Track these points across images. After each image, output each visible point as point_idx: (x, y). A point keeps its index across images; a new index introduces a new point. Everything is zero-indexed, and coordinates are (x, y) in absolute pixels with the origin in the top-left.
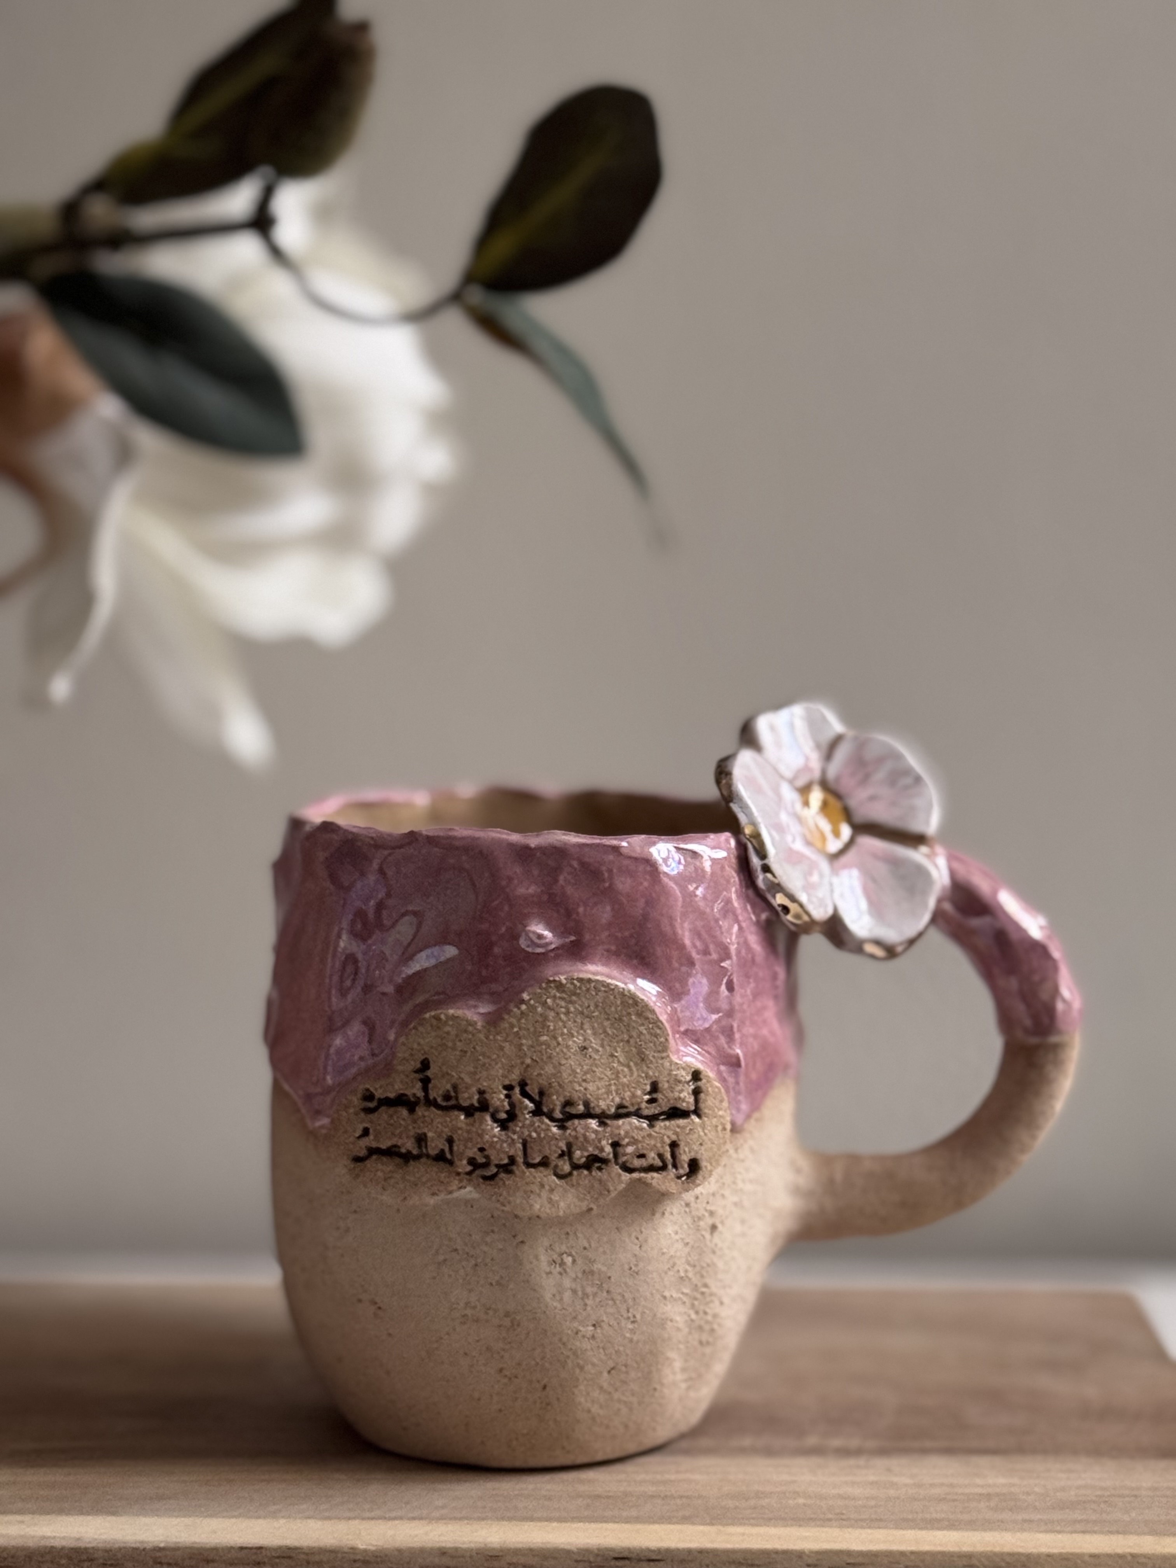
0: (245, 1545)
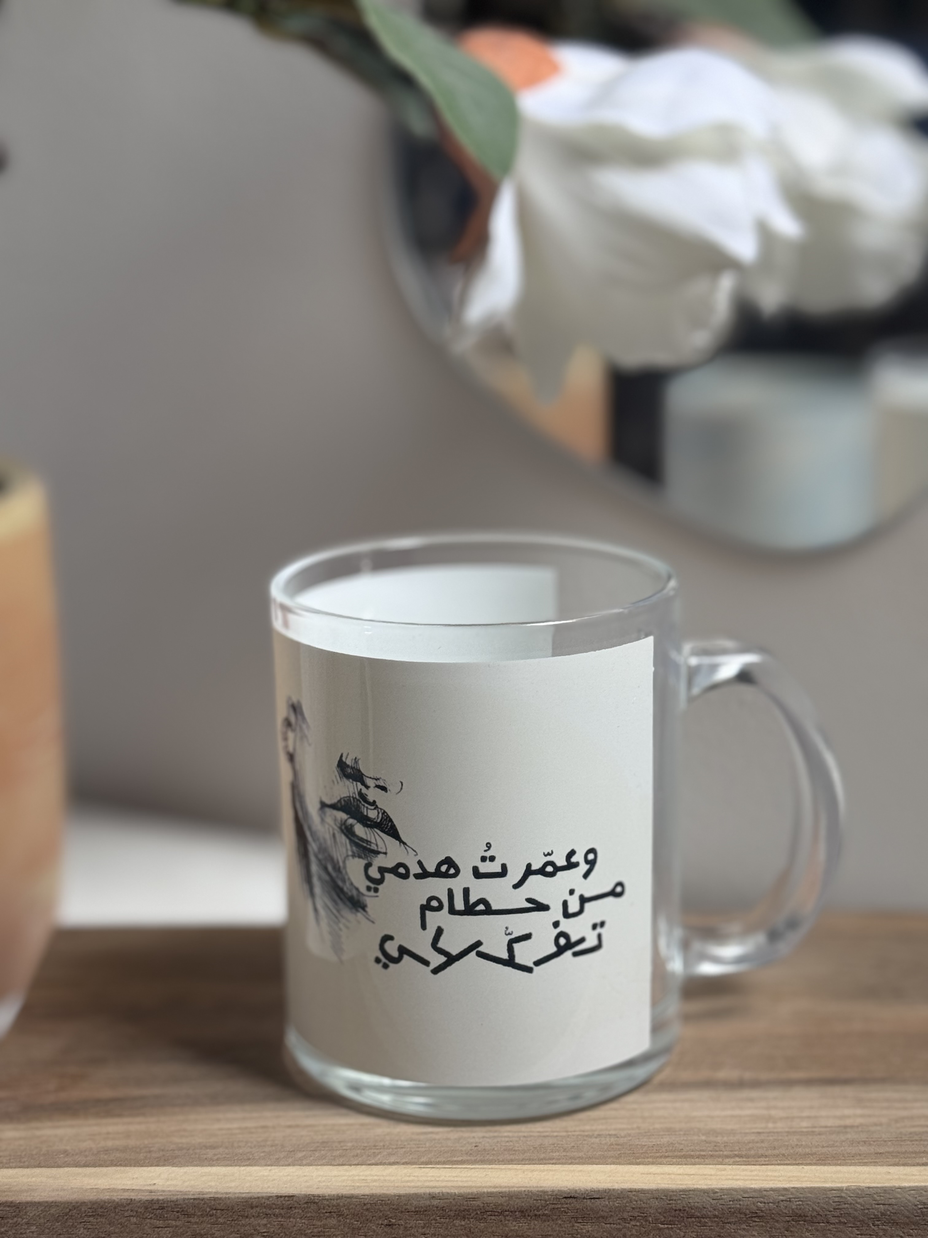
0: (279, 1195)
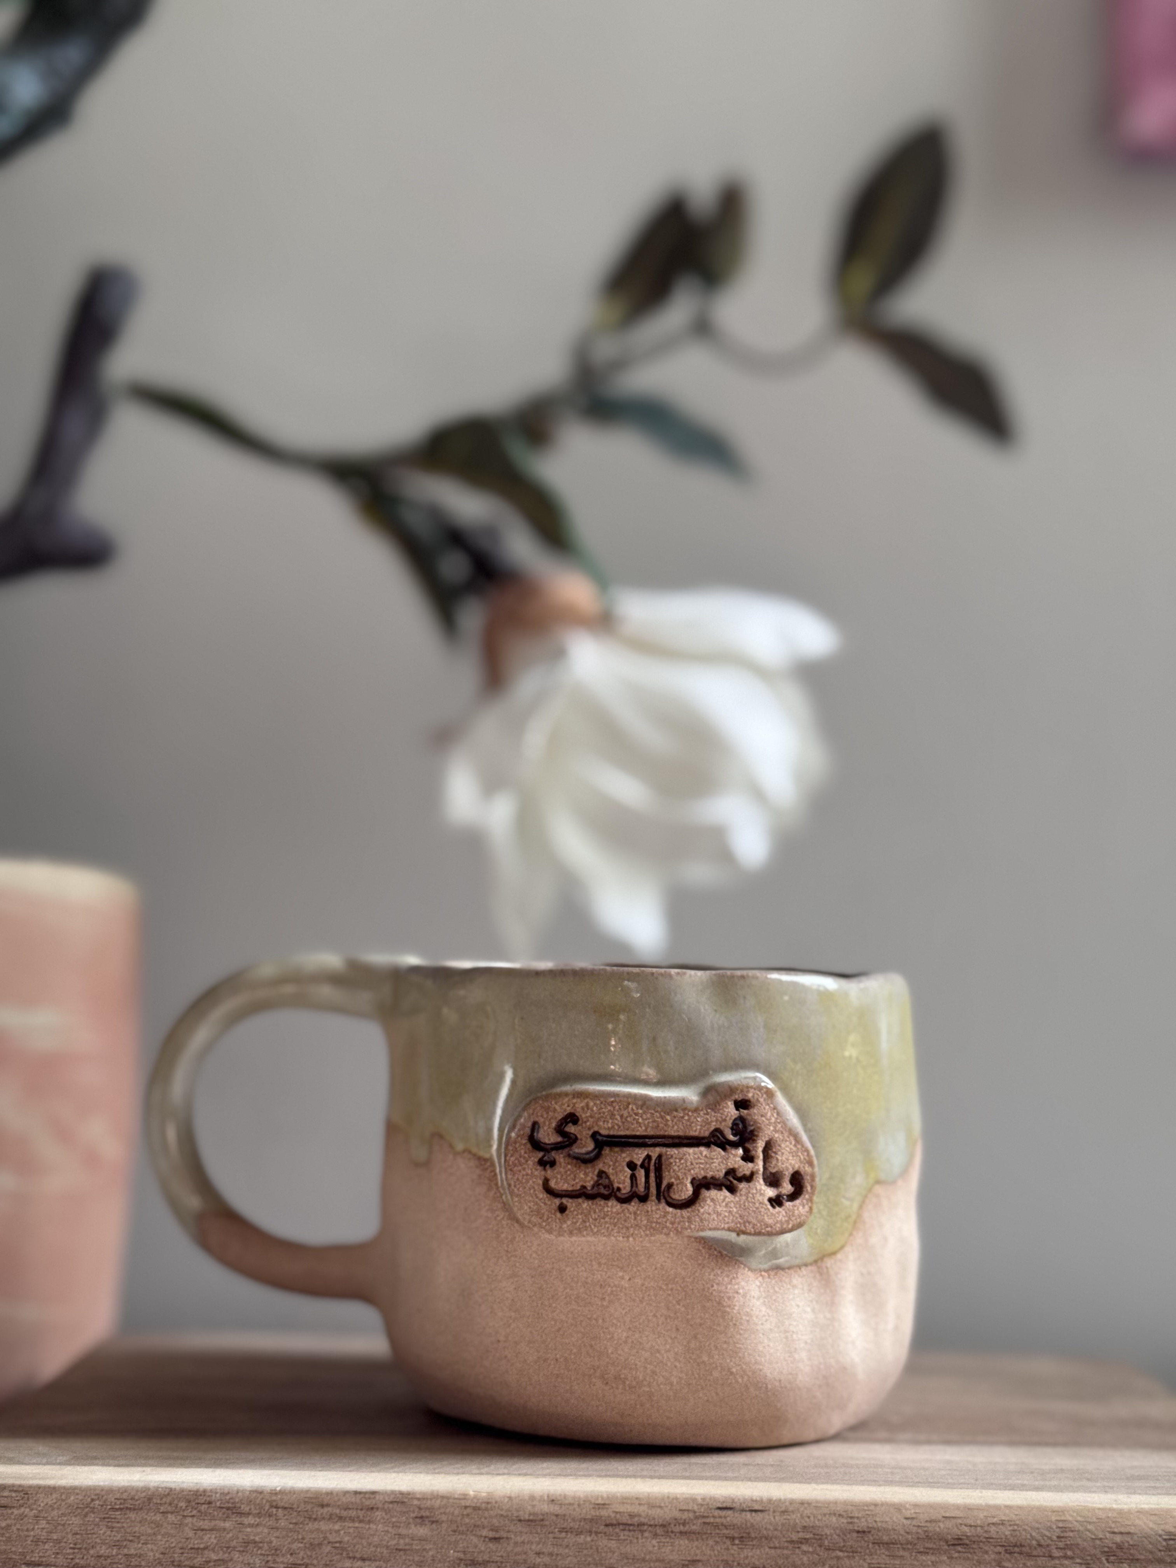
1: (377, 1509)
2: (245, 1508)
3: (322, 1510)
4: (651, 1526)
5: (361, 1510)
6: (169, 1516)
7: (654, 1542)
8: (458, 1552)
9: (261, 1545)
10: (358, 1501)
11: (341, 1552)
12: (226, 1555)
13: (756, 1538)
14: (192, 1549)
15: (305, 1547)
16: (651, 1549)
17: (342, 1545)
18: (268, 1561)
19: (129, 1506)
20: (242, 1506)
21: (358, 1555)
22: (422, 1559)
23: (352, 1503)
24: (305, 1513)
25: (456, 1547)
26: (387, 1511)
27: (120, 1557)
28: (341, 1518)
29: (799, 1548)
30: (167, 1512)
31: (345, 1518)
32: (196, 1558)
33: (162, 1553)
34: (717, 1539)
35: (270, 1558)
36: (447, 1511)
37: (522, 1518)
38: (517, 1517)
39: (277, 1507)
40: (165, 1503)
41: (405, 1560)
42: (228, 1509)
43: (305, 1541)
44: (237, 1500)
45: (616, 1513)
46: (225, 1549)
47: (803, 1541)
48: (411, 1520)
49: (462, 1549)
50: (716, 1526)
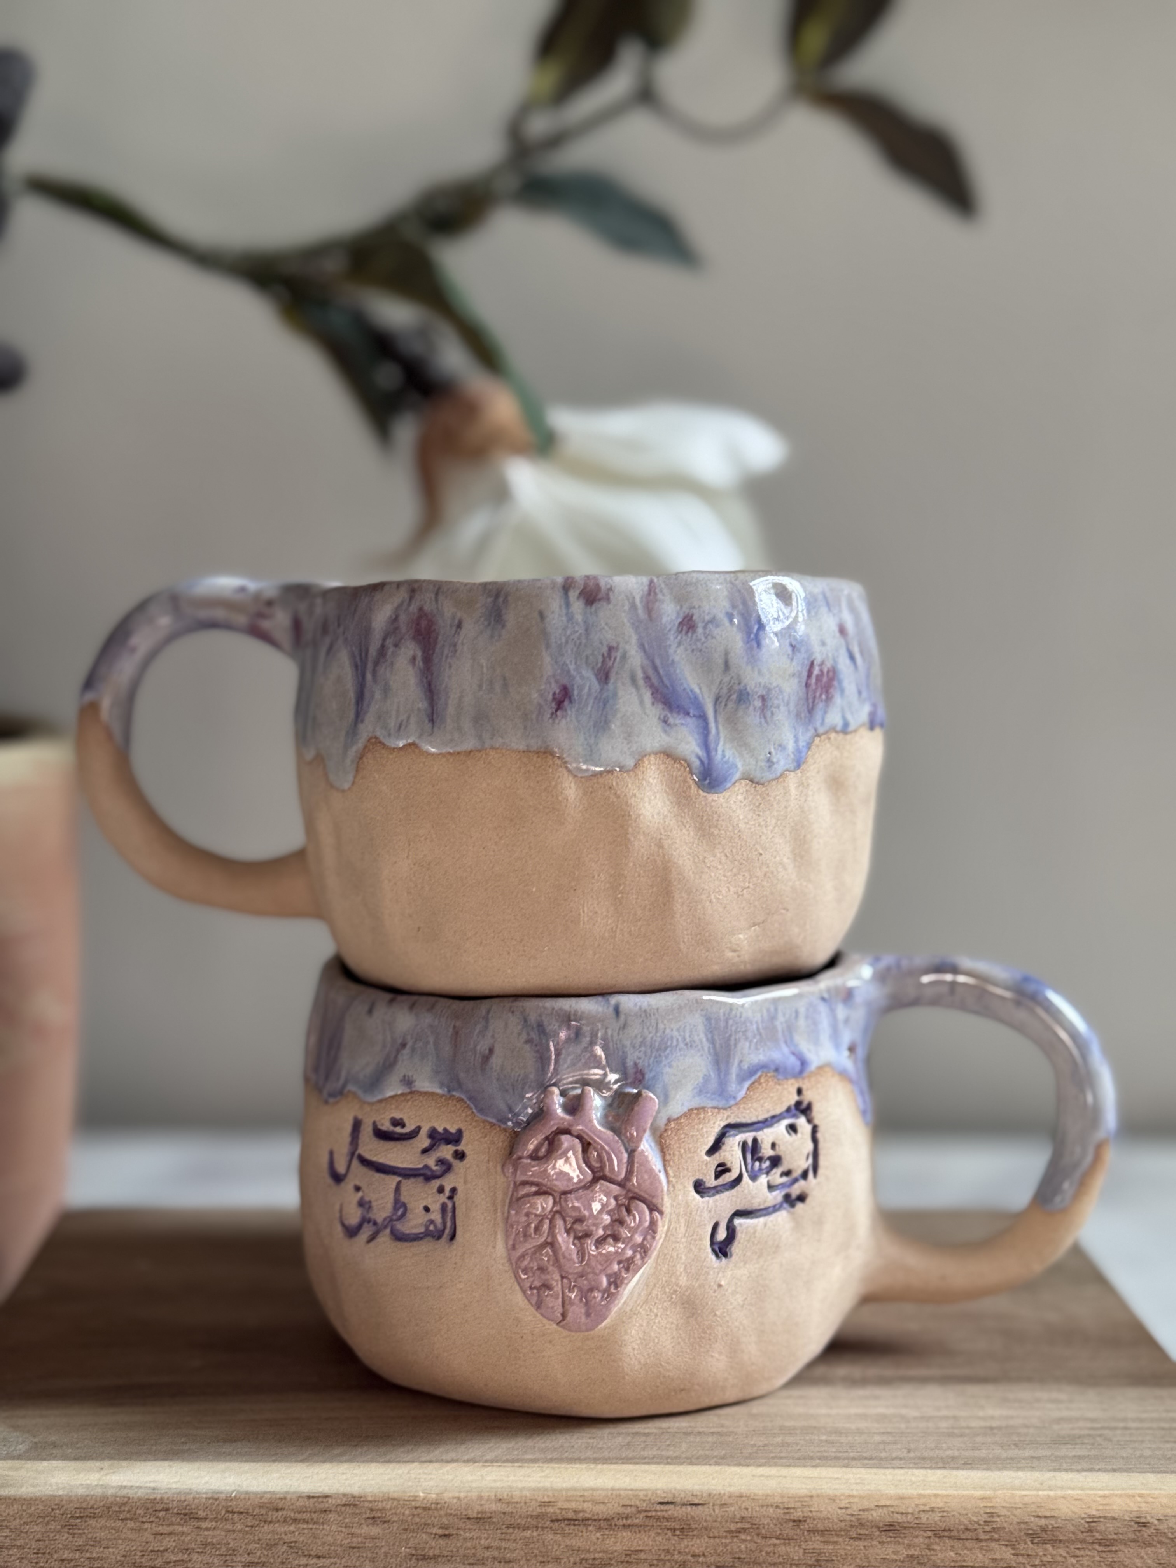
1: (330, 1511)
2: (201, 1514)
3: (277, 1514)
4: (595, 1520)
5: (315, 1512)
6: (129, 1522)
7: (598, 1535)
8: (410, 1548)
9: (218, 1546)
10: (311, 1505)
11: (296, 1551)
12: (186, 1556)
13: (696, 1528)
14: (152, 1551)
15: (262, 1547)
16: (596, 1541)
17: (297, 1544)
18: (226, 1561)
19: (89, 1515)
20: (200, 1513)
21: (312, 1553)
22: (374, 1555)
23: (306, 1507)
24: (260, 1517)
25: (408, 1544)
26: (339, 1514)
27: (82, 1560)
28: (295, 1520)
29: (737, 1536)
30: (126, 1519)
31: (300, 1520)
32: (156, 1559)
33: (123, 1556)
34: (659, 1531)
35: (228, 1558)
36: (398, 1511)
37: (471, 1516)
38: (466, 1515)
39: (233, 1512)
40: (124, 1511)
41: (359, 1556)
42: (185, 1515)
43: (261, 1542)
44: (193, 1506)
45: (562, 1509)
46: (184, 1551)
47: (742, 1531)
48: (363, 1521)
49: (413, 1545)
50: (658, 1519)
